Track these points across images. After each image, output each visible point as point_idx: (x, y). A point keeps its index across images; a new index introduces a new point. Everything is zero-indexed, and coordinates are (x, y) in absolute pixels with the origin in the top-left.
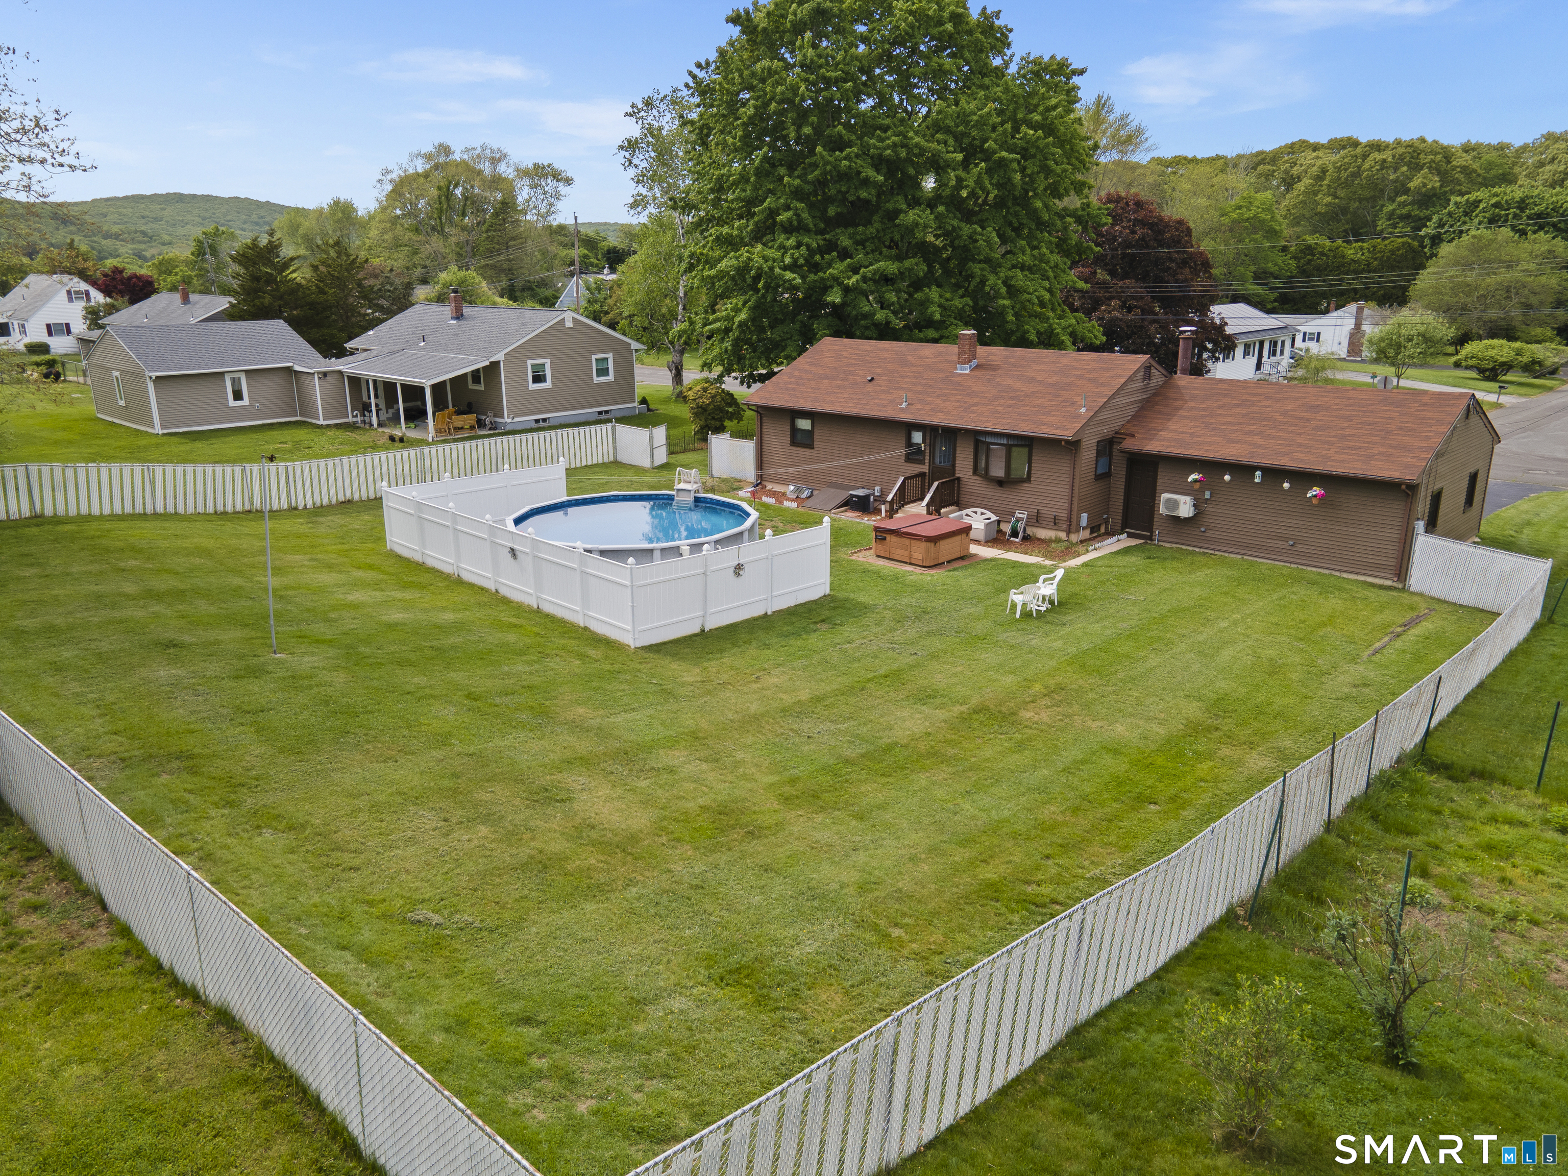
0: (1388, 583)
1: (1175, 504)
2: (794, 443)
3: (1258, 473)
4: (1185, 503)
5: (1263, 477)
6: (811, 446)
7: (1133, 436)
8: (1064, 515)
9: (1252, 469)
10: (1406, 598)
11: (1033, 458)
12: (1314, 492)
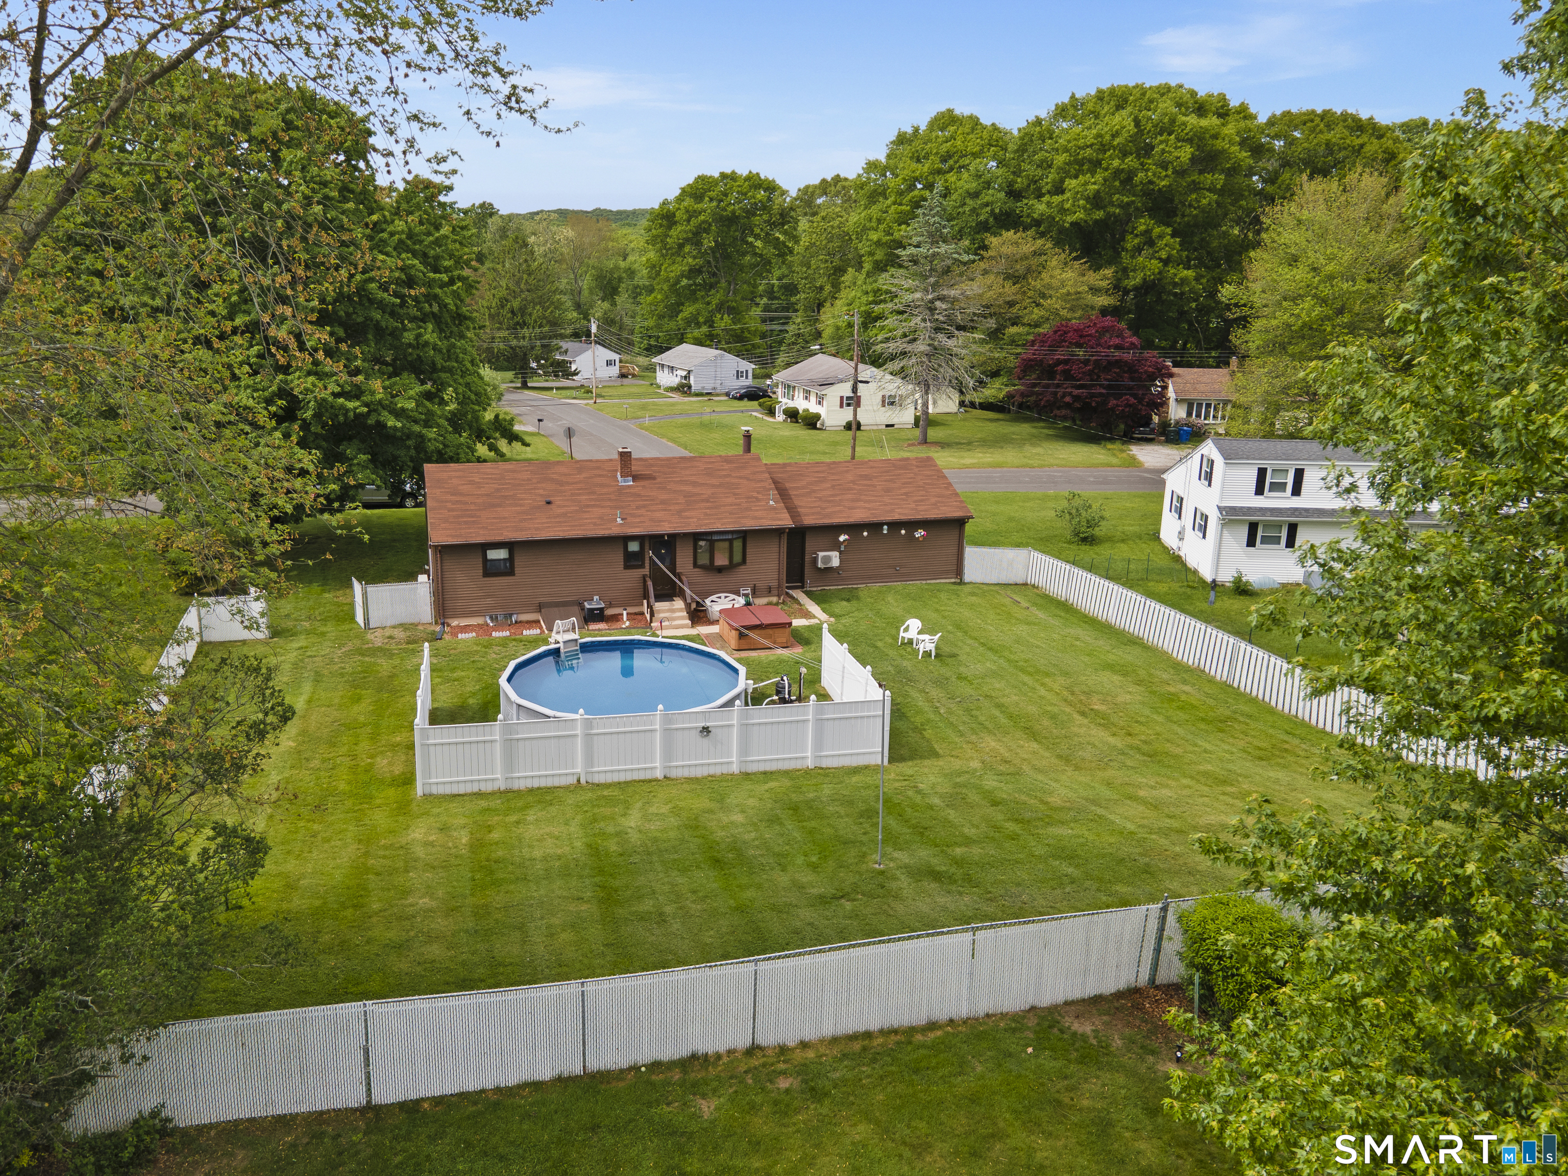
0: (954, 580)
1: (827, 559)
2: (486, 574)
3: (885, 528)
4: (836, 557)
5: (888, 530)
8: (774, 584)
9: (879, 525)
10: (966, 589)
11: (749, 545)
12: (920, 533)
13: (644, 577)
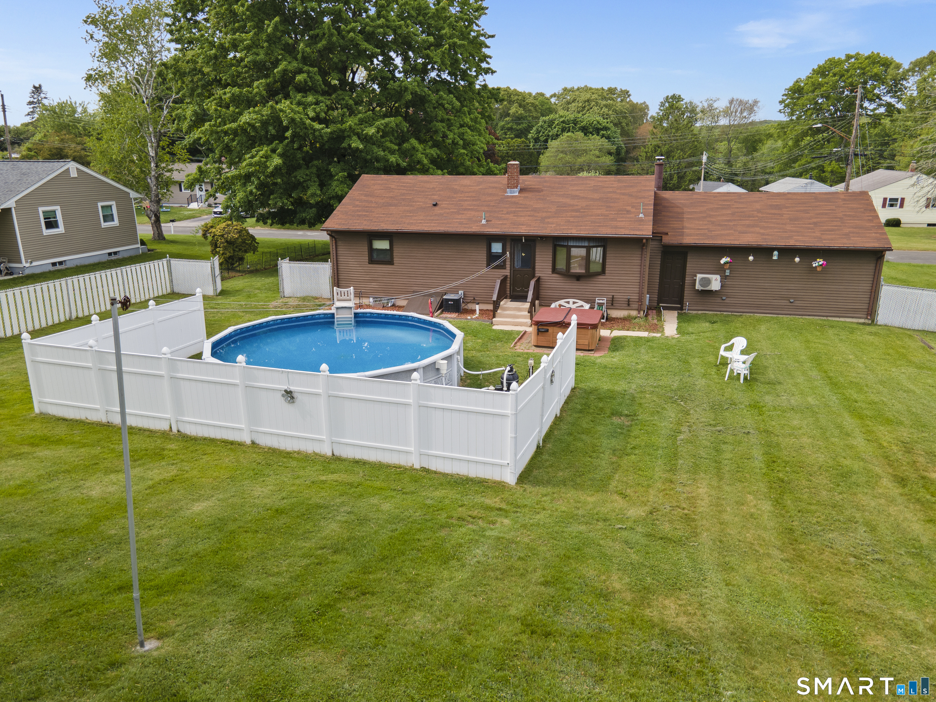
0: (862, 321)
1: (708, 282)
2: (372, 261)
3: (776, 253)
4: (716, 280)
5: (779, 256)
6: (390, 262)
7: (667, 234)
8: (635, 297)
9: (769, 250)
10: (873, 329)
11: (608, 255)
12: (818, 263)
13: (506, 277)
